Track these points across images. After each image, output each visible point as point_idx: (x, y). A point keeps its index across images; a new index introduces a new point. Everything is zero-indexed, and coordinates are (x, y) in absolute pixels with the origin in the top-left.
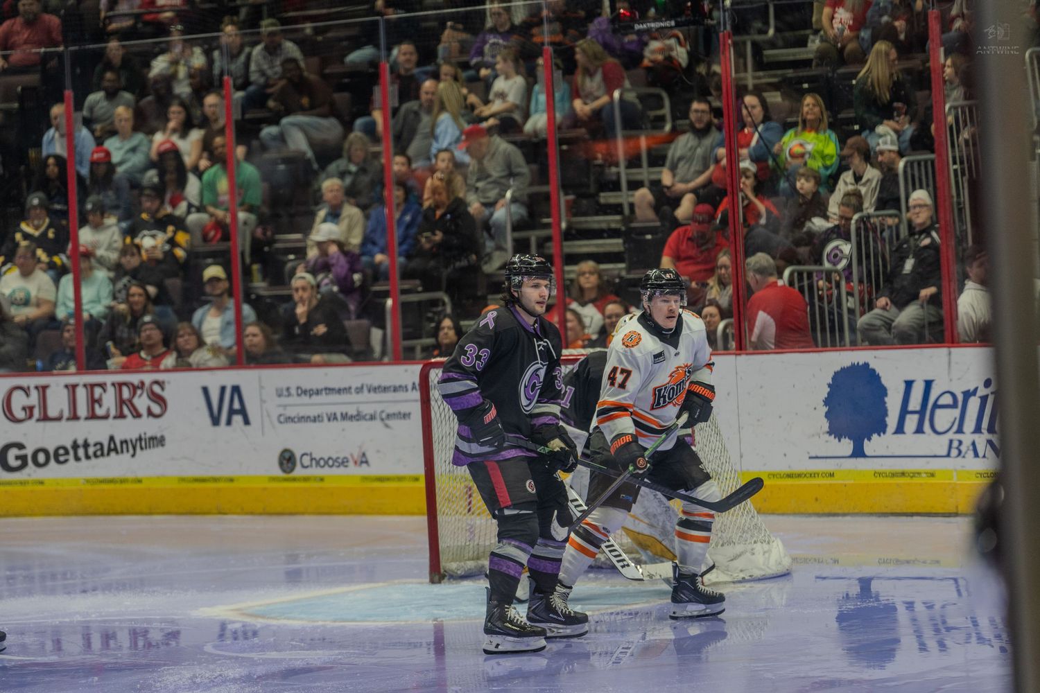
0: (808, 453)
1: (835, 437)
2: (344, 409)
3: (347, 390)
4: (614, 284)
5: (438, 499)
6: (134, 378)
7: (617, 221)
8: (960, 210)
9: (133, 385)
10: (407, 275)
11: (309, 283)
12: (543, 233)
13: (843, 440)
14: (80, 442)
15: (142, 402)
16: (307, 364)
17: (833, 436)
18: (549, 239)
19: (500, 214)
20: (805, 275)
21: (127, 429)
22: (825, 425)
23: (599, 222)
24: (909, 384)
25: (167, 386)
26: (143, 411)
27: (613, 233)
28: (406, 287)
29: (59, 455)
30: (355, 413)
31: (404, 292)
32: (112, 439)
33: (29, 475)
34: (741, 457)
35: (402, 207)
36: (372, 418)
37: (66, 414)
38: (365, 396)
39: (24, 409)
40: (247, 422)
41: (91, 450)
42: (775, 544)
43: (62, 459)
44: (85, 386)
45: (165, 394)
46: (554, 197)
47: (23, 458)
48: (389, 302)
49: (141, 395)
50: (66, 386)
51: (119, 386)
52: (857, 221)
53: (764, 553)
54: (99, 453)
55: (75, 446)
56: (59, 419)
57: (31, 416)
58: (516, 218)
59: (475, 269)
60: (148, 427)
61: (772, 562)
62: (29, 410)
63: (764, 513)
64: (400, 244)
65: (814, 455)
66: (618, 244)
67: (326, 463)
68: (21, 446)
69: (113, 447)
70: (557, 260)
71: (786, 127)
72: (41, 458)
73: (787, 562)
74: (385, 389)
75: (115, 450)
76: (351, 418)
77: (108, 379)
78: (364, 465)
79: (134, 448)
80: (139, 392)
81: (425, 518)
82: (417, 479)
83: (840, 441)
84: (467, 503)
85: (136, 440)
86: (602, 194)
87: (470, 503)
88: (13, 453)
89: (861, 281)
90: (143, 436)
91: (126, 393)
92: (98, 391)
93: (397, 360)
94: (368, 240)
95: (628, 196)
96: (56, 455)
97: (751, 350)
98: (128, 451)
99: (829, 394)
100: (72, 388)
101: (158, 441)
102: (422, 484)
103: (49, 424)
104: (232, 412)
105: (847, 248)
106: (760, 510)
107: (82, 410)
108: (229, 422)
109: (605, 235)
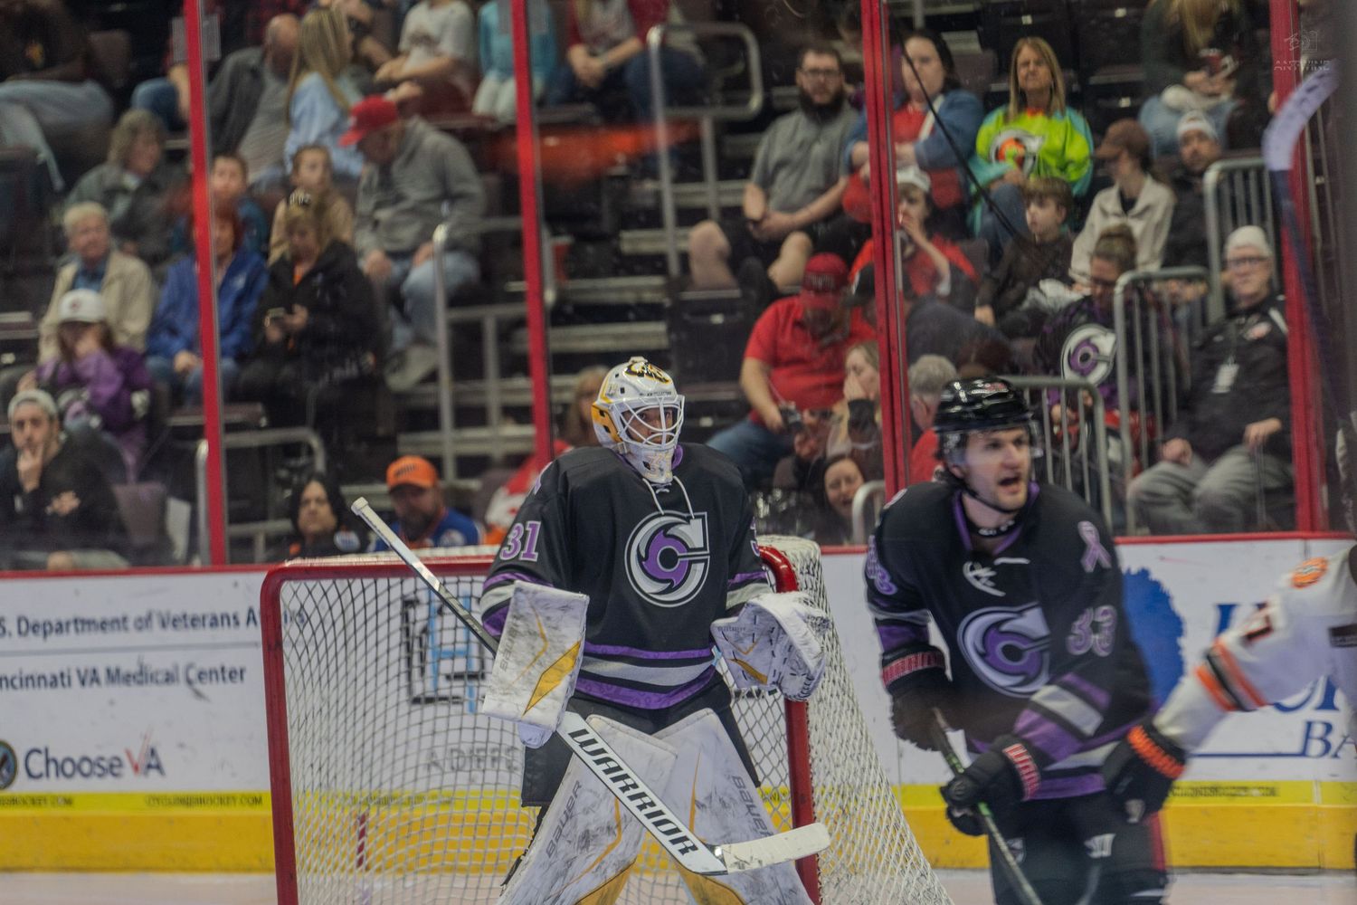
2: (113, 661)
3: (119, 623)
5: (299, 840)
7: (655, 289)
10: (236, 394)
11: (45, 410)
12: (509, 311)
16: (40, 571)
18: (520, 323)
19: (423, 273)
23: (621, 290)
24: (1226, 611)
27: (648, 312)
28: (236, 417)
30: (134, 668)
35: (228, 262)
36: (170, 678)
38: (156, 634)
46: (529, 239)
48: (203, 448)
52: (1126, 289)
58: (456, 280)
59: (372, 383)
63: (945, 868)
64: (225, 333)
66: (656, 335)
67: (77, 768)
70: (538, 365)
71: (992, 101)
74: (195, 622)
76: (128, 679)
78: (154, 773)
81: (271, 879)
82: (257, 801)
84: (355, 848)
86: (626, 235)
87: (361, 849)
89: (1133, 408)
93: (219, 564)
94: (160, 326)
95: (677, 237)
102: (266, 810)
105: (1106, 342)
106: (937, 860)
109: (631, 315)
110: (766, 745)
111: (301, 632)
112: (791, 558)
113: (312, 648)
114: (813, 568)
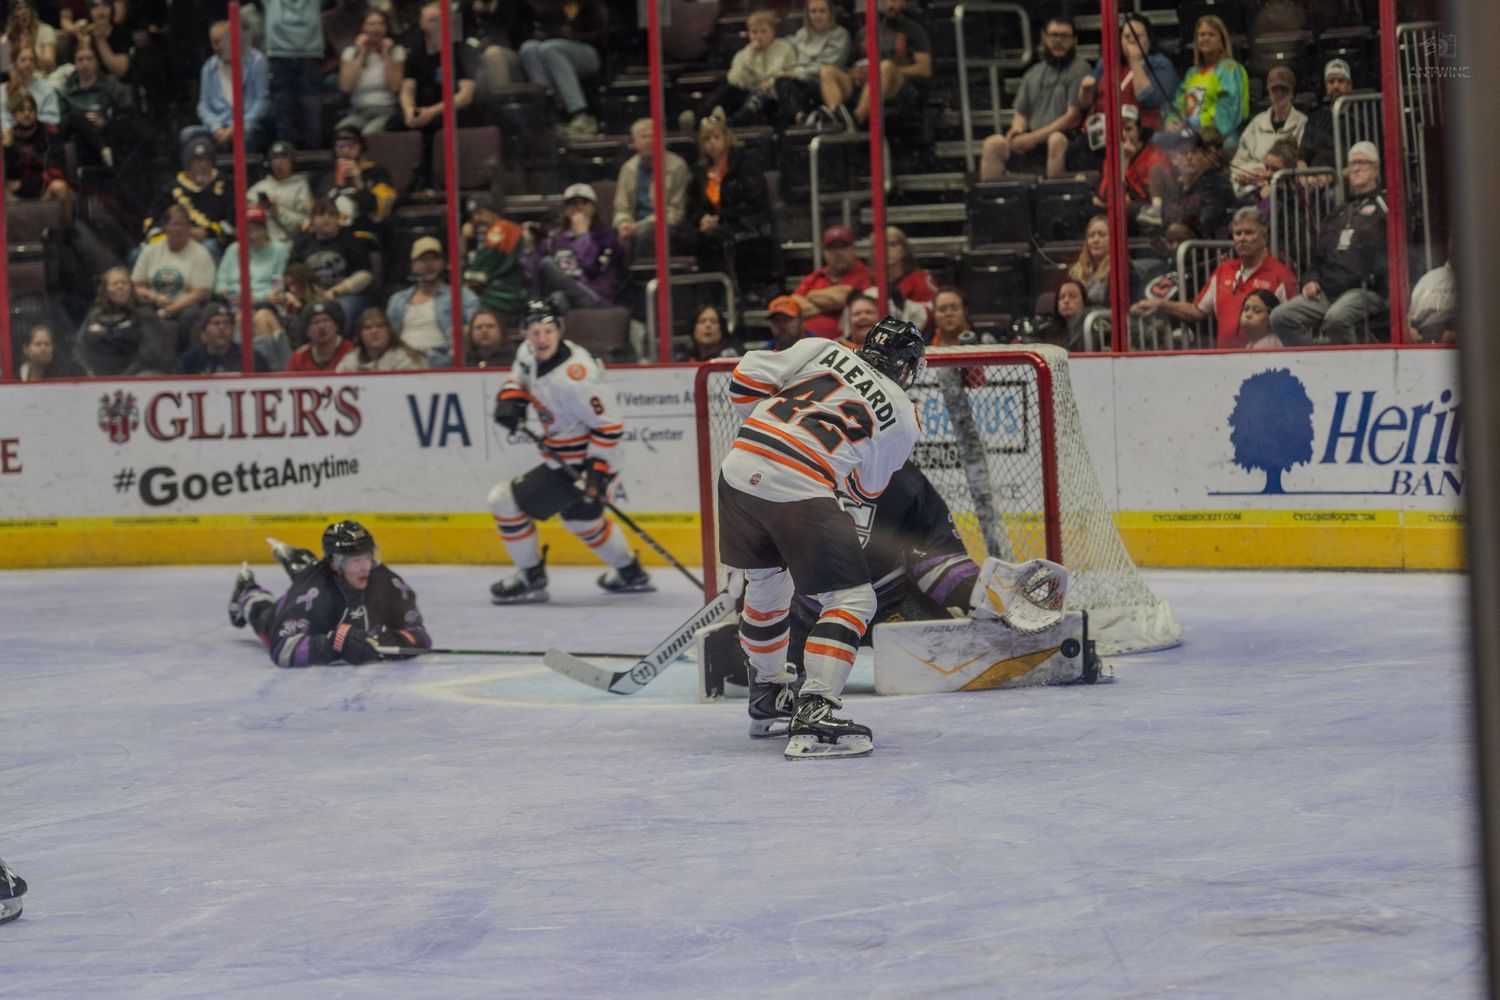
0: (1207, 488)
1: (1243, 467)
4: (955, 262)
6: (319, 383)
7: (958, 181)
8: (1414, 167)
9: (316, 392)
10: (678, 248)
12: (860, 195)
13: (1253, 470)
14: (247, 467)
15: (329, 415)
17: (1240, 466)
18: (867, 203)
20: (1206, 252)
21: (309, 450)
22: (1230, 451)
23: (934, 181)
24: (1342, 397)
25: (362, 394)
26: (330, 426)
27: (953, 196)
28: (676, 266)
29: (219, 484)
31: (675, 272)
32: (288, 463)
33: (180, 510)
34: (1119, 492)
37: (229, 430)
39: (174, 422)
40: (466, 442)
41: (261, 478)
42: (1161, 607)
43: (223, 488)
44: (254, 393)
45: (359, 405)
46: (874, 147)
47: (172, 488)
48: (652, 285)
49: (327, 406)
50: (229, 394)
51: (299, 393)
53: (1149, 617)
54: (271, 481)
55: (241, 472)
56: (219, 436)
57: (182, 432)
60: (334, 447)
61: (1158, 630)
62: (180, 424)
63: (1148, 567)
65: (1214, 490)
66: (959, 210)
68: (168, 472)
69: (290, 474)
72: (196, 487)
73: (1176, 631)
74: (649, 400)
75: (293, 477)
77: (286, 384)
79: (318, 475)
80: (325, 401)
82: (689, 519)
83: (1249, 471)
85: (322, 465)
86: (940, 144)
88: (158, 481)
90: (330, 460)
91: (308, 403)
92: (270, 400)
93: (663, 361)
95: (974, 146)
96: (216, 484)
97: (1133, 352)
98: (309, 479)
99: (1236, 409)
100: (237, 397)
101: (349, 466)
102: (696, 525)
103: (206, 443)
104: (447, 429)
106: (1142, 561)
107: (250, 424)
108: (443, 442)
109: (943, 198)
110: (1029, 484)
111: (722, 407)
112: (1047, 359)
113: (728, 418)
114: (1062, 365)
